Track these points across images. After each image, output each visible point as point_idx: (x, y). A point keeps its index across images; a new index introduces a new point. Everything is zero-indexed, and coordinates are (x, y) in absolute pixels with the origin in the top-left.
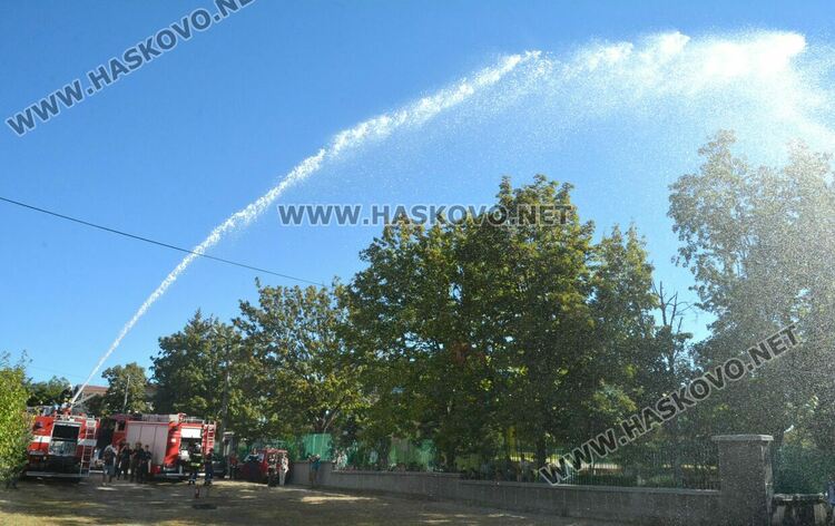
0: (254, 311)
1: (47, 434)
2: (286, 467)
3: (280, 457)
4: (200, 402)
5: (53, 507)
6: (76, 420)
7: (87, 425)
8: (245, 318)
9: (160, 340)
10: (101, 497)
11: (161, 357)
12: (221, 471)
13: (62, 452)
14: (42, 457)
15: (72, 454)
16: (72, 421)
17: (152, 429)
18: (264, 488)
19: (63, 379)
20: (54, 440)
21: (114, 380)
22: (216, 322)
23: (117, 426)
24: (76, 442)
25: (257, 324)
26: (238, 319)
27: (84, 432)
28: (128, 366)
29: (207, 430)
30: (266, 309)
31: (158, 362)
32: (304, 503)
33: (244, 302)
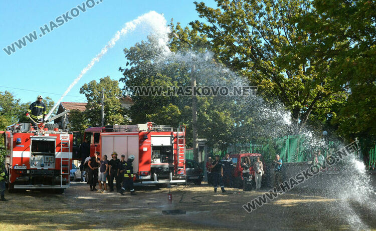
0: (211, 12)
1: (26, 149)
2: (261, 171)
3: (254, 160)
4: (173, 111)
5: (34, 216)
6: (51, 134)
7: (61, 139)
8: (204, 21)
9: (125, 51)
10: (80, 206)
11: (129, 67)
12: (197, 178)
13: (42, 166)
14: (25, 171)
15: (52, 167)
16: (47, 135)
17: (124, 138)
18: (238, 192)
19: (48, 98)
20: (34, 155)
21: (91, 95)
22: (177, 28)
23: (92, 138)
24: (54, 155)
25: (216, 24)
26: (197, 22)
27: (59, 145)
28: (102, 80)
29: (176, 137)
30: (224, 8)
31: (127, 73)
32: (277, 206)
33: (199, 3)
